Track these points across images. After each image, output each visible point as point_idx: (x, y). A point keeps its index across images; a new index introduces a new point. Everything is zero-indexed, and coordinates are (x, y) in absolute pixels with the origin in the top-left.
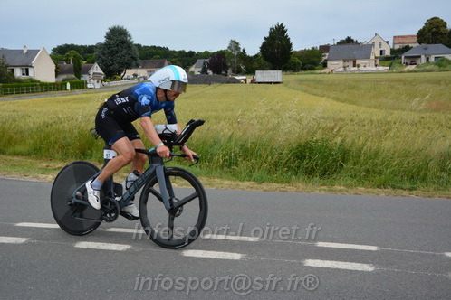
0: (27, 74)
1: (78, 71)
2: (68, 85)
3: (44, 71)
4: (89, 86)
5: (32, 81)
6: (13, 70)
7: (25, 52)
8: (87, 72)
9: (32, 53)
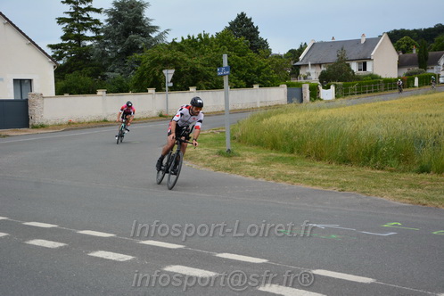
0: (365, 69)
1: (424, 61)
2: (416, 80)
3: (385, 63)
4: (441, 80)
5: (373, 77)
6: (348, 65)
7: (362, 42)
8: (435, 62)
9: (371, 43)
